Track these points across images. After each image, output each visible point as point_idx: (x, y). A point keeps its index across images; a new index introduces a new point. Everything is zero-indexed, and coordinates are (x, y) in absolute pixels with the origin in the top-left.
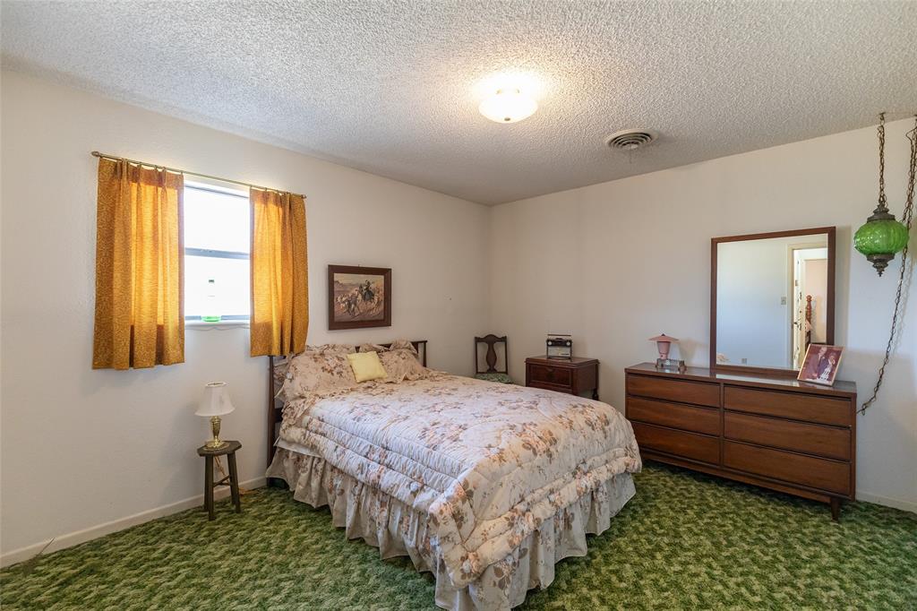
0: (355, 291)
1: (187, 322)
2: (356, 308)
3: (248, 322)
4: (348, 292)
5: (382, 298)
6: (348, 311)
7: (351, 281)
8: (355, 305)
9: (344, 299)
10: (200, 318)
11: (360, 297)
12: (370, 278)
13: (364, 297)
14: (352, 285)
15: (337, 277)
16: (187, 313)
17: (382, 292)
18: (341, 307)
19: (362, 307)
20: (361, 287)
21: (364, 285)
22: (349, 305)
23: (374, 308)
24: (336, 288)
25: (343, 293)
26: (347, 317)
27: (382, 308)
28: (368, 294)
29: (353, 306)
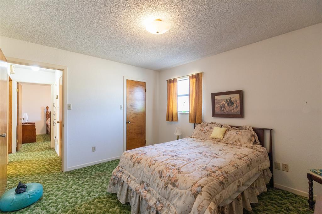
0: (224, 102)
1: (178, 112)
2: (225, 109)
3: (189, 113)
4: (221, 102)
5: (239, 104)
6: (221, 110)
7: (222, 98)
8: (224, 108)
9: (219, 105)
10: (182, 111)
11: (226, 104)
12: (231, 96)
13: (228, 104)
14: (222, 100)
15: (216, 97)
16: (178, 110)
17: (238, 102)
18: (218, 109)
19: (227, 109)
20: (226, 100)
21: (228, 99)
22: (221, 108)
23: (235, 109)
24: (216, 101)
25: (219, 103)
26: (221, 113)
27: (239, 109)
28: (231, 103)
29: (223, 108)
